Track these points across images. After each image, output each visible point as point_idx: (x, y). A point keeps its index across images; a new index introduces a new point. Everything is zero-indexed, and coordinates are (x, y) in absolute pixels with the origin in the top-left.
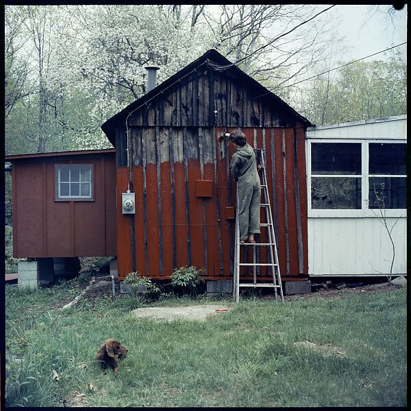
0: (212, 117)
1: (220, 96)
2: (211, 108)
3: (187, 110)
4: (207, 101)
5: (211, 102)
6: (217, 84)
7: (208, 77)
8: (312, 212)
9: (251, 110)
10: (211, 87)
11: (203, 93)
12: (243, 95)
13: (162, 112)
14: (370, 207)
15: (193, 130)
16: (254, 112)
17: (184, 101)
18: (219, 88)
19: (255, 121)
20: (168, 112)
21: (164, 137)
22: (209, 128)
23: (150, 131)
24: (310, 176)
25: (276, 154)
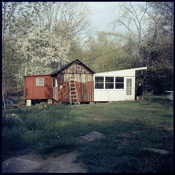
0: (77, 72)
1: (78, 68)
2: (77, 70)
4: (76, 69)
5: (77, 69)
7: (76, 64)
8: (95, 89)
9: (84, 70)
10: (76, 66)
12: (83, 67)
13: (67, 70)
14: (105, 88)
15: (73, 74)
17: (71, 69)
18: (78, 66)
19: (85, 72)
20: (69, 70)
21: (67, 75)
22: (76, 73)
24: (94, 83)
25: (88, 79)
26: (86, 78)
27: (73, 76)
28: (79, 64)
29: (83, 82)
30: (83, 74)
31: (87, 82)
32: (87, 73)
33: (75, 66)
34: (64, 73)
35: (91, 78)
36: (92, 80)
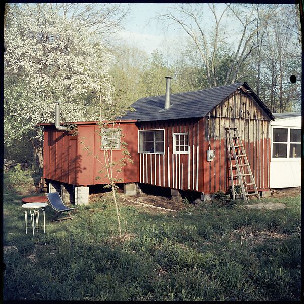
0: (240, 114)
1: (244, 104)
2: (240, 109)
3: (232, 110)
4: (239, 106)
6: (243, 98)
7: (240, 94)
8: (272, 159)
9: (254, 110)
10: (240, 99)
11: (238, 102)
12: (252, 103)
13: (223, 110)
14: (290, 157)
15: (233, 119)
16: (254, 112)
17: (231, 106)
19: (255, 116)
21: (222, 122)
22: (238, 119)
23: (217, 119)
24: (272, 143)
25: (261, 132)
26: (258, 131)
27: (232, 126)
28: (246, 94)
29: (251, 141)
30: (252, 122)
31: (259, 140)
32: (259, 118)
33: (237, 100)
34: (216, 117)
35: (265, 132)
36: (267, 136)
